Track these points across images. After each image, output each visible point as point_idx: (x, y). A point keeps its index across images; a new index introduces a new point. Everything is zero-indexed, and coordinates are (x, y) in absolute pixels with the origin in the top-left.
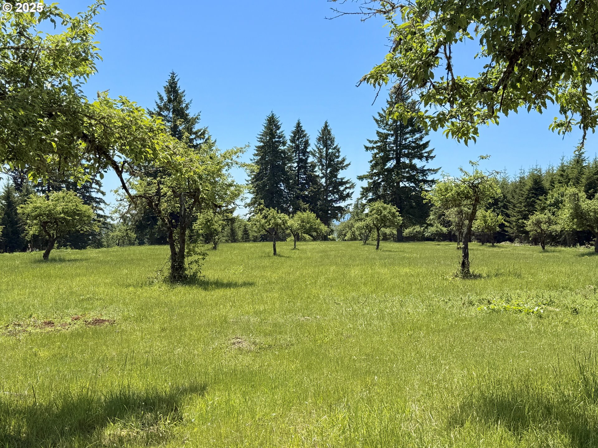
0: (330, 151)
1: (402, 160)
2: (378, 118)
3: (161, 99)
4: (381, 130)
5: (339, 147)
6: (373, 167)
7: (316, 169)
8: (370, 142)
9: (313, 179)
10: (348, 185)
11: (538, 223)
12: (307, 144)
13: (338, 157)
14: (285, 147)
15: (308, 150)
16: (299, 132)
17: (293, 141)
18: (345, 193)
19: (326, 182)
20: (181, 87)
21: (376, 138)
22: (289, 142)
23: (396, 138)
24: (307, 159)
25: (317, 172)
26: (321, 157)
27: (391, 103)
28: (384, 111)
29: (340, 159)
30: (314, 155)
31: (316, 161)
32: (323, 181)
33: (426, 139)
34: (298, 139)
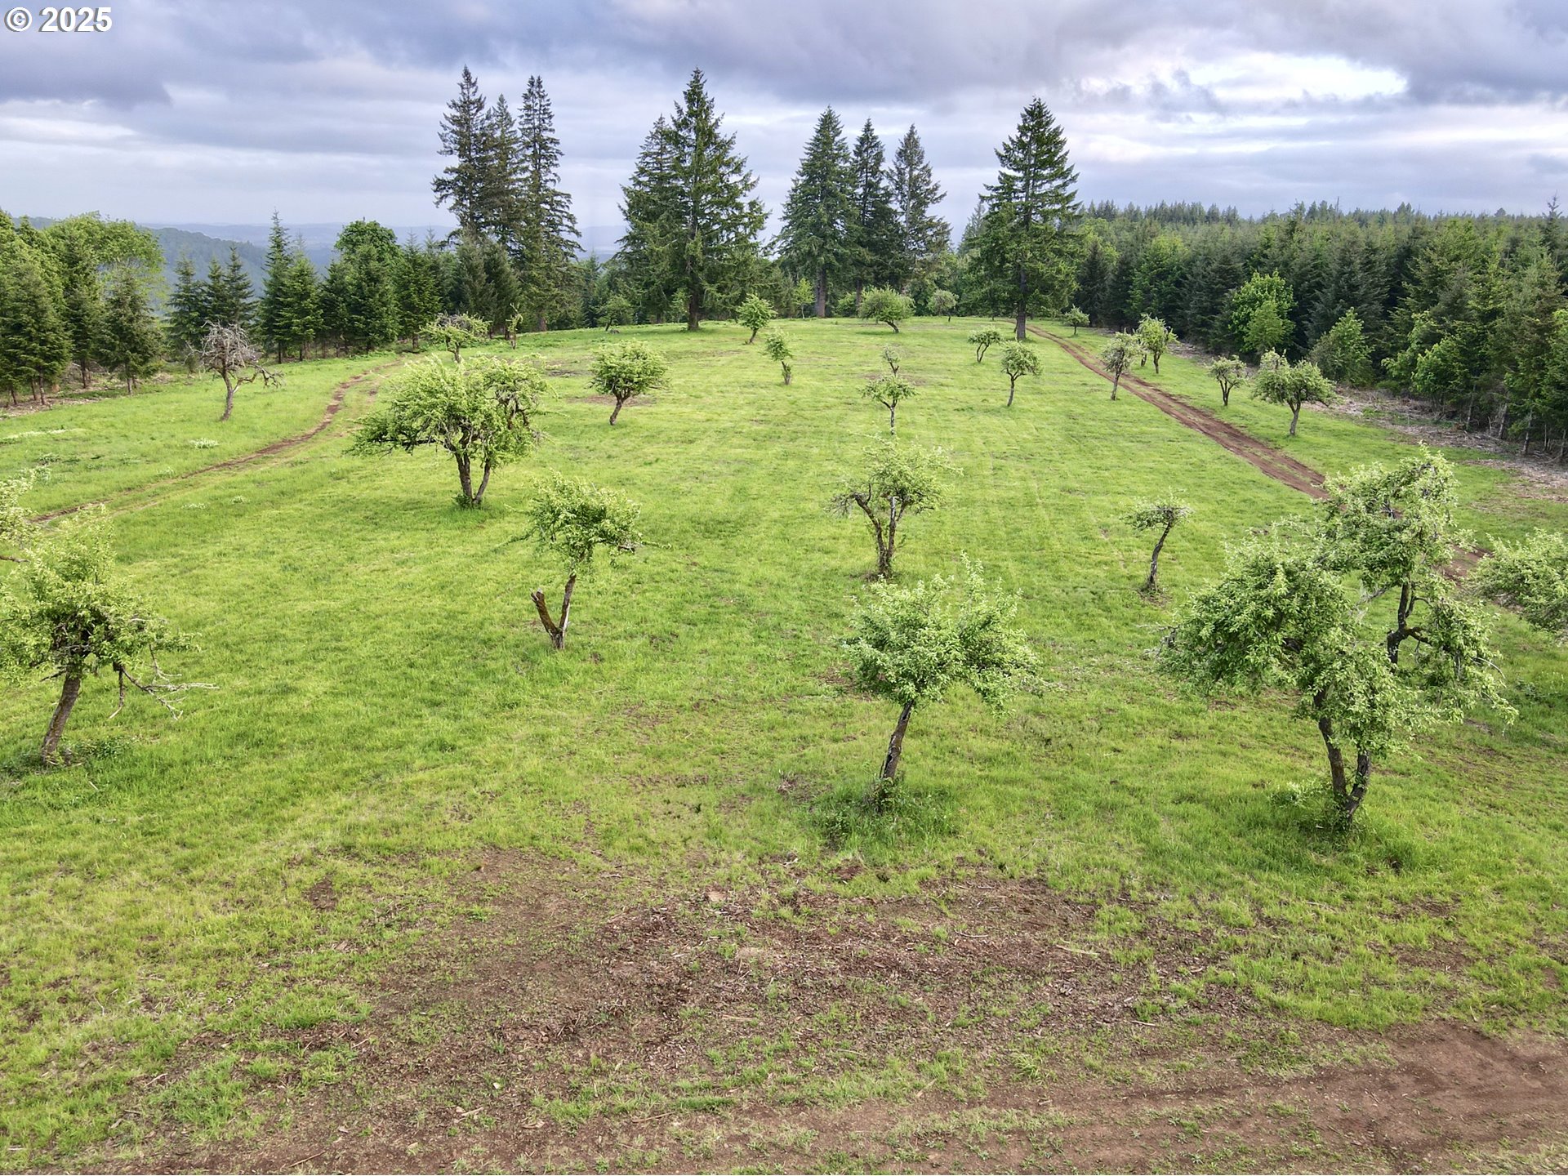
0: (916, 173)
2: (1003, 153)
3: (680, 111)
4: (1005, 171)
5: (930, 166)
7: (893, 199)
8: (988, 188)
9: (884, 214)
10: (939, 229)
12: (879, 158)
13: (928, 184)
14: (848, 164)
15: (881, 169)
16: (868, 140)
17: (858, 153)
18: (934, 240)
19: (907, 221)
21: (998, 183)
22: (852, 155)
23: (1027, 184)
24: (878, 182)
25: (894, 206)
26: (902, 180)
27: (1023, 130)
28: (1013, 141)
29: (931, 186)
30: (890, 177)
31: (892, 187)
32: (902, 219)
33: (1069, 189)
34: (866, 150)
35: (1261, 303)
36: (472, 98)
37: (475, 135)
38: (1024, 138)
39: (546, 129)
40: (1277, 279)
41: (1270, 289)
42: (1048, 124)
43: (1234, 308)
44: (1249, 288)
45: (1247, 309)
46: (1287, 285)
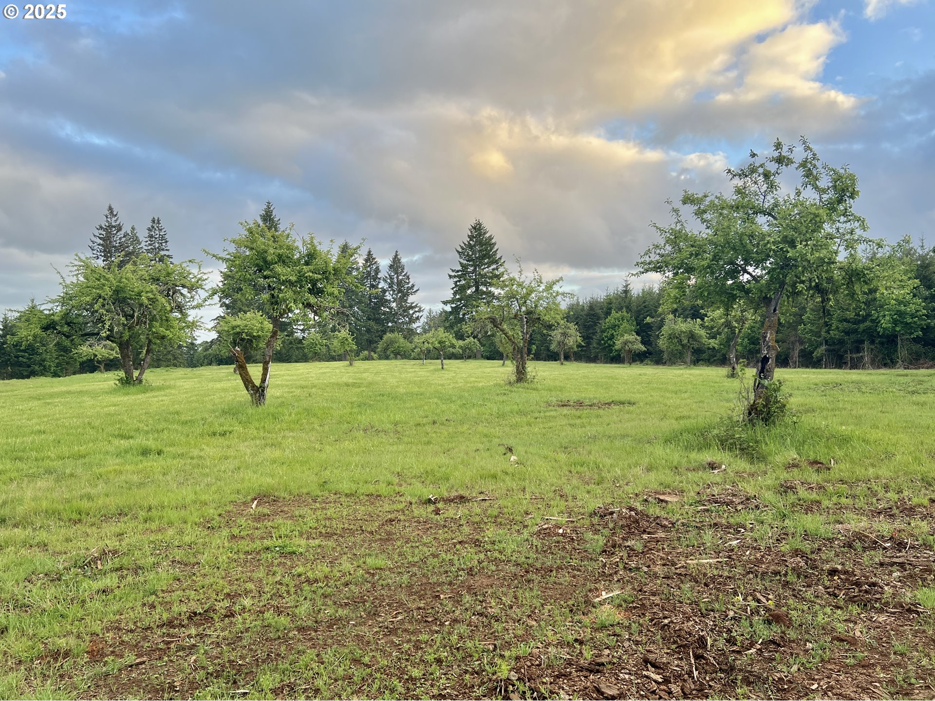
0: (400, 277)
1: (481, 287)
2: (460, 250)
4: (462, 261)
5: (408, 274)
6: (455, 294)
7: (387, 294)
8: (453, 271)
9: (384, 303)
10: (417, 309)
11: (626, 343)
12: (377, 271)
13: (408, 283)
15: (379, 276)
16: (370, 260)
17: (365, 268)
18: (414, 316)
19: (397, 306)
20: (276, 214)
21: (460, 268)
22: (361, 269)
23: (475, 268)
24: (378, 285)
25: (388, 297)
26: (392, 282)
27: (471, 237)
28: (465, 244)
29: (410, 285)
30: (385, 281)
31: (386, 286)
32: (394, 305)
33: (501, 270)
34: (369, 266)
35: (619, 327)
36: (114, 224)
37: (115, 247)
38: (471, 242)
39: (163, 250)
40: (625, 314)
41: (623, 320)
42: (485, 233)
43: (603, 331)
44: (610, 320)
45: (611, 332)
46: (631, 317)
